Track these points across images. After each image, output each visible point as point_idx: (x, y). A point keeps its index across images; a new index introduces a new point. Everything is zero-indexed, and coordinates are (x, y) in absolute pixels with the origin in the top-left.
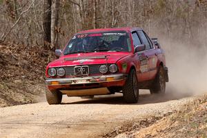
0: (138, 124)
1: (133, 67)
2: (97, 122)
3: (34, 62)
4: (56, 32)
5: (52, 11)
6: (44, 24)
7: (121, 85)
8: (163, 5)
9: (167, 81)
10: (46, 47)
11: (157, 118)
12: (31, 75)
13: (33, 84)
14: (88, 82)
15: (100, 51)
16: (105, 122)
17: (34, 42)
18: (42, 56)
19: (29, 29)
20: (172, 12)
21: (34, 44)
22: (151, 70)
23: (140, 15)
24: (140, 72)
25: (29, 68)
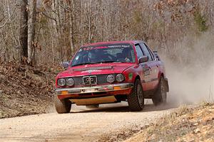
0: (115, 137)
1: (138, 77)
2: (75, 135)
3: (12, 77)
4: (33, 47)
5: (29, 26)
6: (21, 39)
7: (128, 93)
8: (139, 20)
9: (168, 91)
10: (22, 62)
11: (135, 132)
12: (9, 89)
13: (10, 98)
14: (97, 91)
15: (106, 62)
16: (83, 135)
17: (11, 57)
18: (19, 71)
19: (6, 44)
20: (148, 26)
21: (11, 59)
22: (154, 80)
23: (116, 29)
24: (144, 82)
25: (6, 83)
